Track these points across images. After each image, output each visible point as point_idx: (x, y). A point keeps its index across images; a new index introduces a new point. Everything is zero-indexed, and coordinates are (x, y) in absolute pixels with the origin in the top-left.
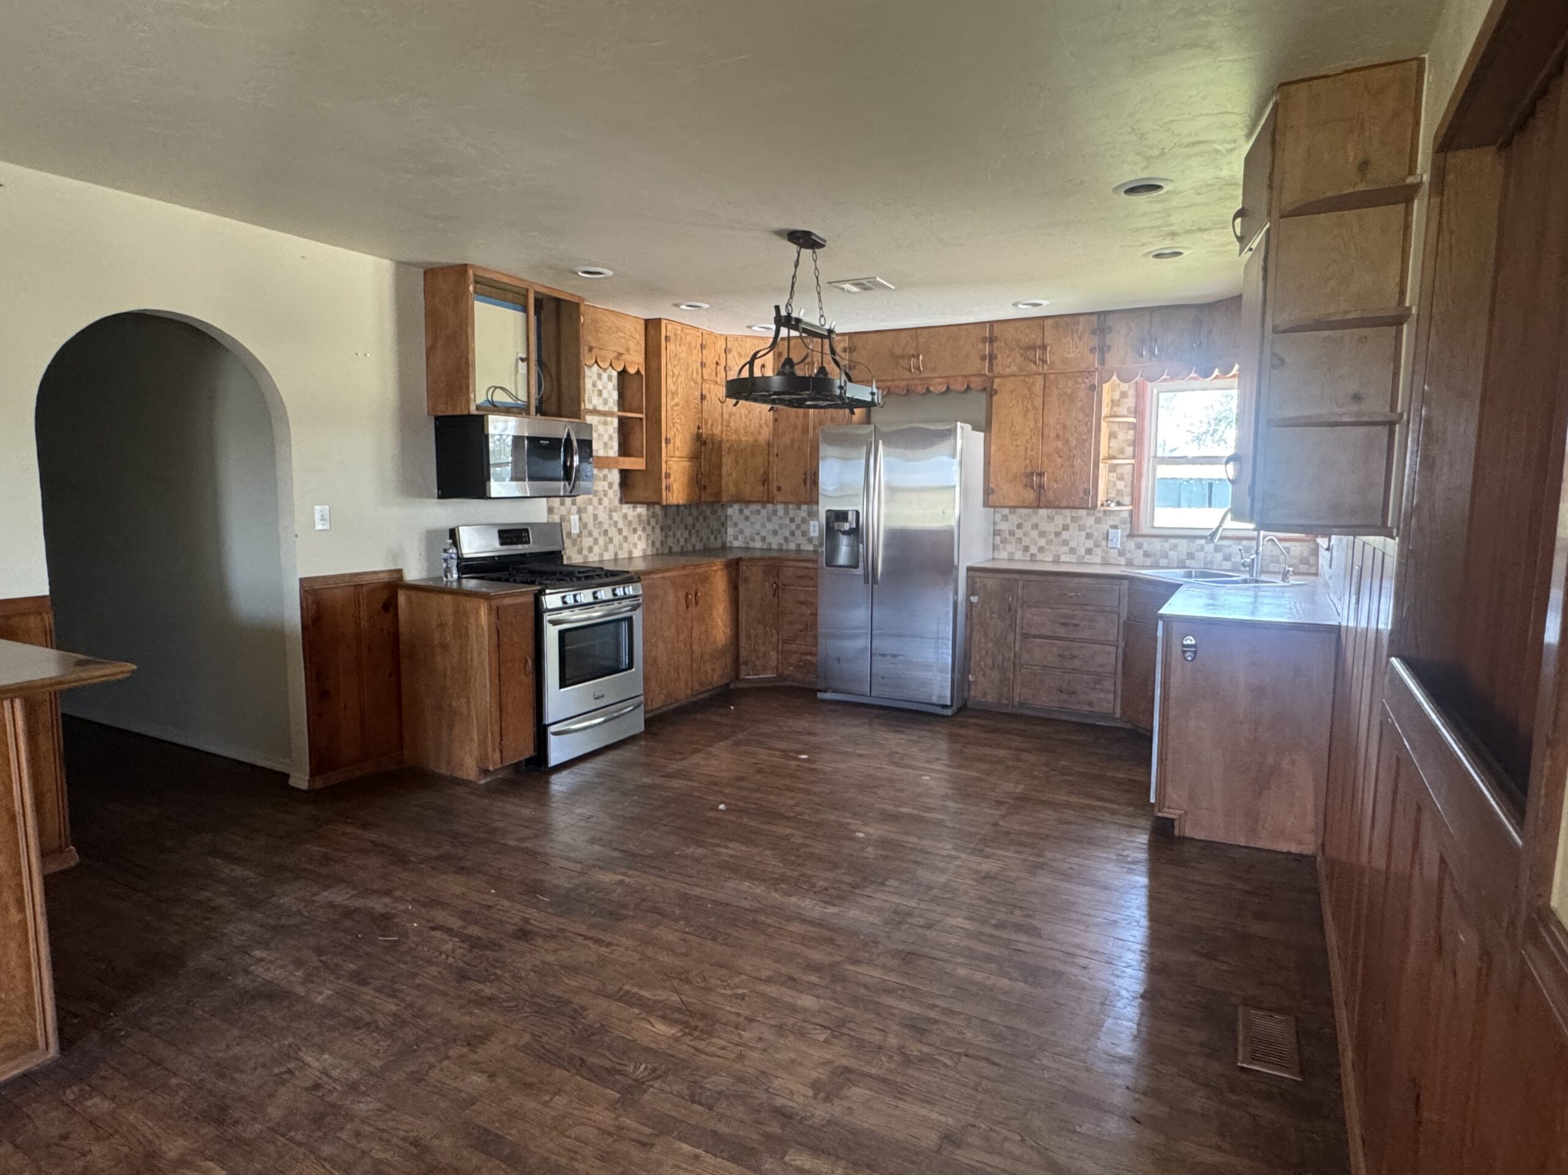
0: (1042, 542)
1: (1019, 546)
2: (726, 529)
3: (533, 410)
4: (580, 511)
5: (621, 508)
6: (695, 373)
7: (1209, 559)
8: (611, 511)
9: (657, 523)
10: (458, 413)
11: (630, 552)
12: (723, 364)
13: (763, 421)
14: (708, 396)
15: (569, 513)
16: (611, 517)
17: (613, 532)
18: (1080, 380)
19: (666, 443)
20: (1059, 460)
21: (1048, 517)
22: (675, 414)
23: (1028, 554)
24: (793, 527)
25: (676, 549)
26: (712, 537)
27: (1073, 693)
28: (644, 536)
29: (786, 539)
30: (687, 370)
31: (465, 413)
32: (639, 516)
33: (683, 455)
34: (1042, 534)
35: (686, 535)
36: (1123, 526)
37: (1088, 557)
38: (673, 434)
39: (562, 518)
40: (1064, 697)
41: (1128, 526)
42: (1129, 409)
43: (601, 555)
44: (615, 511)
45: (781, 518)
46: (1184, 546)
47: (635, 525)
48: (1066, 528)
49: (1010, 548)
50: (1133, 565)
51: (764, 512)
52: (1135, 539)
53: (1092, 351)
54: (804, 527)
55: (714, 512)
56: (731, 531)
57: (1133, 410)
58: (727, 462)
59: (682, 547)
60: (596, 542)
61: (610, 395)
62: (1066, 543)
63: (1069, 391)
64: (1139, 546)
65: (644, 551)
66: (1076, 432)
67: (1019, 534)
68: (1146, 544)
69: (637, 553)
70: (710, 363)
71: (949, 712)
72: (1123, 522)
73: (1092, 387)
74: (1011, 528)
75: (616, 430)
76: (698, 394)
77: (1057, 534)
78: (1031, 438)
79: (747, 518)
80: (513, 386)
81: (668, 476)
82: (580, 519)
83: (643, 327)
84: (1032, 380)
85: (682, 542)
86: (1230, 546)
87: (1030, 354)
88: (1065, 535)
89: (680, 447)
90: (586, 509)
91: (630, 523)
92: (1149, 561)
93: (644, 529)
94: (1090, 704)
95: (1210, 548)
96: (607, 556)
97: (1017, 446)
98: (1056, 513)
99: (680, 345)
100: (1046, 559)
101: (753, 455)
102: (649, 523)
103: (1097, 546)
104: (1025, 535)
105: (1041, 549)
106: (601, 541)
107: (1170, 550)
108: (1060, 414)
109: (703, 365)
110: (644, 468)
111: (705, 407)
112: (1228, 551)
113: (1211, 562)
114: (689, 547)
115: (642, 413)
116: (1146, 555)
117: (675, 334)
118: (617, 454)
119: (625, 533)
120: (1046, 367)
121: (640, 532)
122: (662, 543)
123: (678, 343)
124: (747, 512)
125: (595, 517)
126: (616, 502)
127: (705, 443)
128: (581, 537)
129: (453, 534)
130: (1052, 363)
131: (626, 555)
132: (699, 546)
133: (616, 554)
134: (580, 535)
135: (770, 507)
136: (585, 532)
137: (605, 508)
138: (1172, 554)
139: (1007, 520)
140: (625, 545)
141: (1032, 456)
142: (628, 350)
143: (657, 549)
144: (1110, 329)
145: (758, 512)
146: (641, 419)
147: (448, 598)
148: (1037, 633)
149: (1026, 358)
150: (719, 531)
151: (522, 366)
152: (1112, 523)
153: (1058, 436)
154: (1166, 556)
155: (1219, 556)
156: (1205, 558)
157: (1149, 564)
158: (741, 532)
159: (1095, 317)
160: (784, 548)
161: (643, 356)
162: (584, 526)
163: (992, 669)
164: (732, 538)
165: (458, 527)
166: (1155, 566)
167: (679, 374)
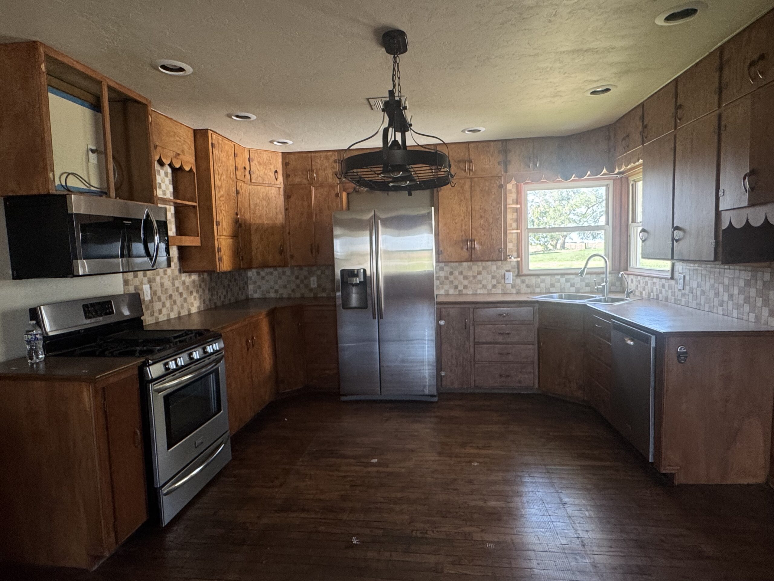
0: (466, 282)
1: (451, 285)
2: (248, 287)
3: (113, 193)
4: (150, 282)
5: (181, 276)
6: (232, 173)
7: (562, 287)
8: (173, 279)
9: (206, 285)
10: (35, 192)
11: (189, 310)
12: (248, 169)
13: (278, 210)
14: (240, 191)
15: (142, 283)
16: (174, 285)
17: (176, 296)
18: (493, 181)
19: (217, 225)
20: (483, 231)
21: (468, 267)
22: (221, 203)
23: (458, 290)
24: (298, 281)
25: (219, 304)
26: (240, 293)
27: (509, 376)
28: (197, 296)
29: (293, 290)
30: (227, 170)
31: (43, 192)
32: (194, 282)
33: (228, 234)
34: (466, 278)
35: (225, 293)
36: (513, 270)
37: (493, 290)
38: (221, 218)
39: (136, 288)
40: (503, 379)
41: (516, 270)
42: (513, 200)
43: (168, 315)
44: (177, 279)
45: (289, 276)
46: (548, 278)
47: (191, 289)
48: (479, 273)
49: (446, 287)
50: (520, 293)
51: (275, 273)
52: (521, 278)
53: (499, 163)
54: (306, 282)
55: (240, 275)
56: (251, 287)
57: (515, 201)
58: (255, 239)
59: (223, 302)
60: (164, 305)
61: (167, 188)
62: (480, 282)
63: (487, 188)
64: (523, 282)
65: (199, 308)
66: (492, 213)
67: (451, 278)
68: (527, 279)
69: (194, 310)
70: (240, 167)
71: (436, 399)
72: (513, 268)
73: (501, 186)
74: (446, 275)
75: (173, 215)
76: (234, 189)
77: (474, 277)
78: (465, 218)
79: (263, 278)
80: (85, 172)
81: (219, 250)
82: (151, 288)
83: (193, 135)
84: (463, 182)
85: (222, 299)
86: (574, 279)
87: (462, 165)
88: (479, 277)
89: (226, 228)
90: (155, 279)
91: (188, 288)
92: (529, 290)
93: (197, 292)
94: (520, 382)
95: (563, 280)
96: (173, 315)
97: (456, 223)
98: (473, 265)
99: (221, 151)
100: (468, 293)
101: (273, 234)
102: (200, 287)
103: (498, 283)
104: (455, 278)
105: (465, 287)
106: (168, 304)
107: (541, 282)
108: (482, 203)
109: (236, 168)
110: (200, 245)
111: (239, 199)
112: (573, 281)
113: (564, 288)
114: (227, 302)
115: (196, 202)
116: (528, 286)
117: (218, 143)
118: (175, 235)
119: (184, 296)
120: (471, 173)
121: (195, 294)
122: (210, 300)
123: (220, 150)
124: (263, 273)
125: (162, 285)
126: (177, 272)
127: (241, 225)
128: (153, 302)
129: (34, 314)
130: (475, 171)
131: (186, 313)
132: (233, 300)
133: (179, 313)
134: (151, 301)
135: (280, 270)
136: (156, 298)
137: (169, 277)
138: (542, 285)
139: (443, 270)
140: (185, 305)
141: (465, 229)
142: (183, 151)
143: (207, 305)
144: (510, 151)
145: (271, 273)
146: (194, 207)
147: (38, 384)
148: (484, 341)
149: (459, 168)
150: (244, 288)
151: (93, 158)
152: (507, 269)
153: (481, 217)
154: (539, 287)
155: (568, 284)
156: (561, 286)
157: (529, 292)
158: (260, 287)
159: (500, 143)
160: (292, 296)
161: (194, 158)
162: (154, 293)
163: (456, 367)
164: (252, 292)
165: (40, 306)
166: (534, 293)
167: (222, 173)
